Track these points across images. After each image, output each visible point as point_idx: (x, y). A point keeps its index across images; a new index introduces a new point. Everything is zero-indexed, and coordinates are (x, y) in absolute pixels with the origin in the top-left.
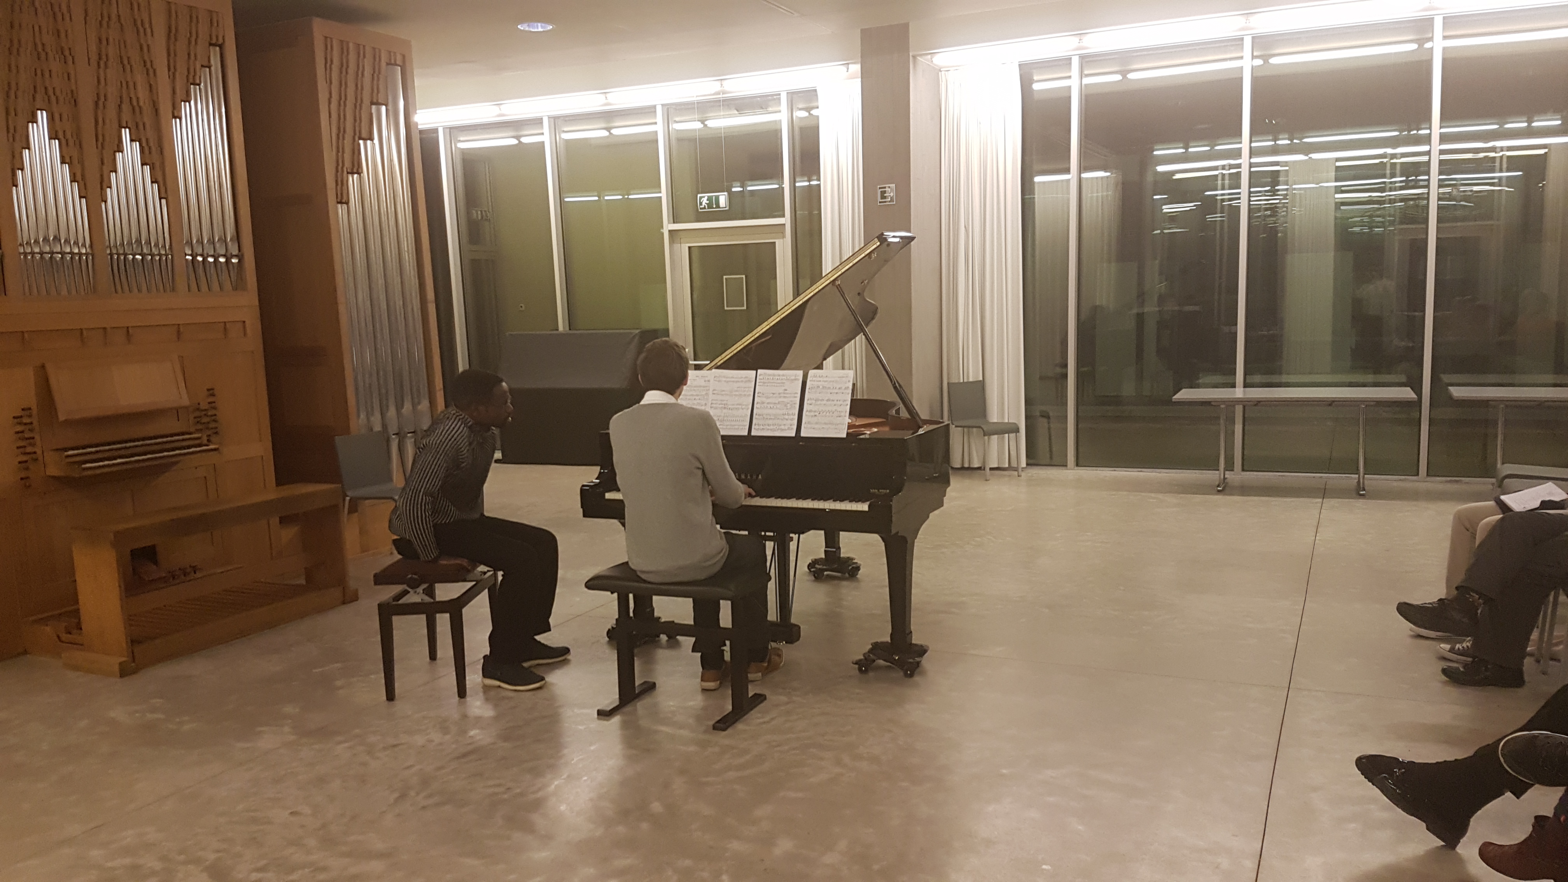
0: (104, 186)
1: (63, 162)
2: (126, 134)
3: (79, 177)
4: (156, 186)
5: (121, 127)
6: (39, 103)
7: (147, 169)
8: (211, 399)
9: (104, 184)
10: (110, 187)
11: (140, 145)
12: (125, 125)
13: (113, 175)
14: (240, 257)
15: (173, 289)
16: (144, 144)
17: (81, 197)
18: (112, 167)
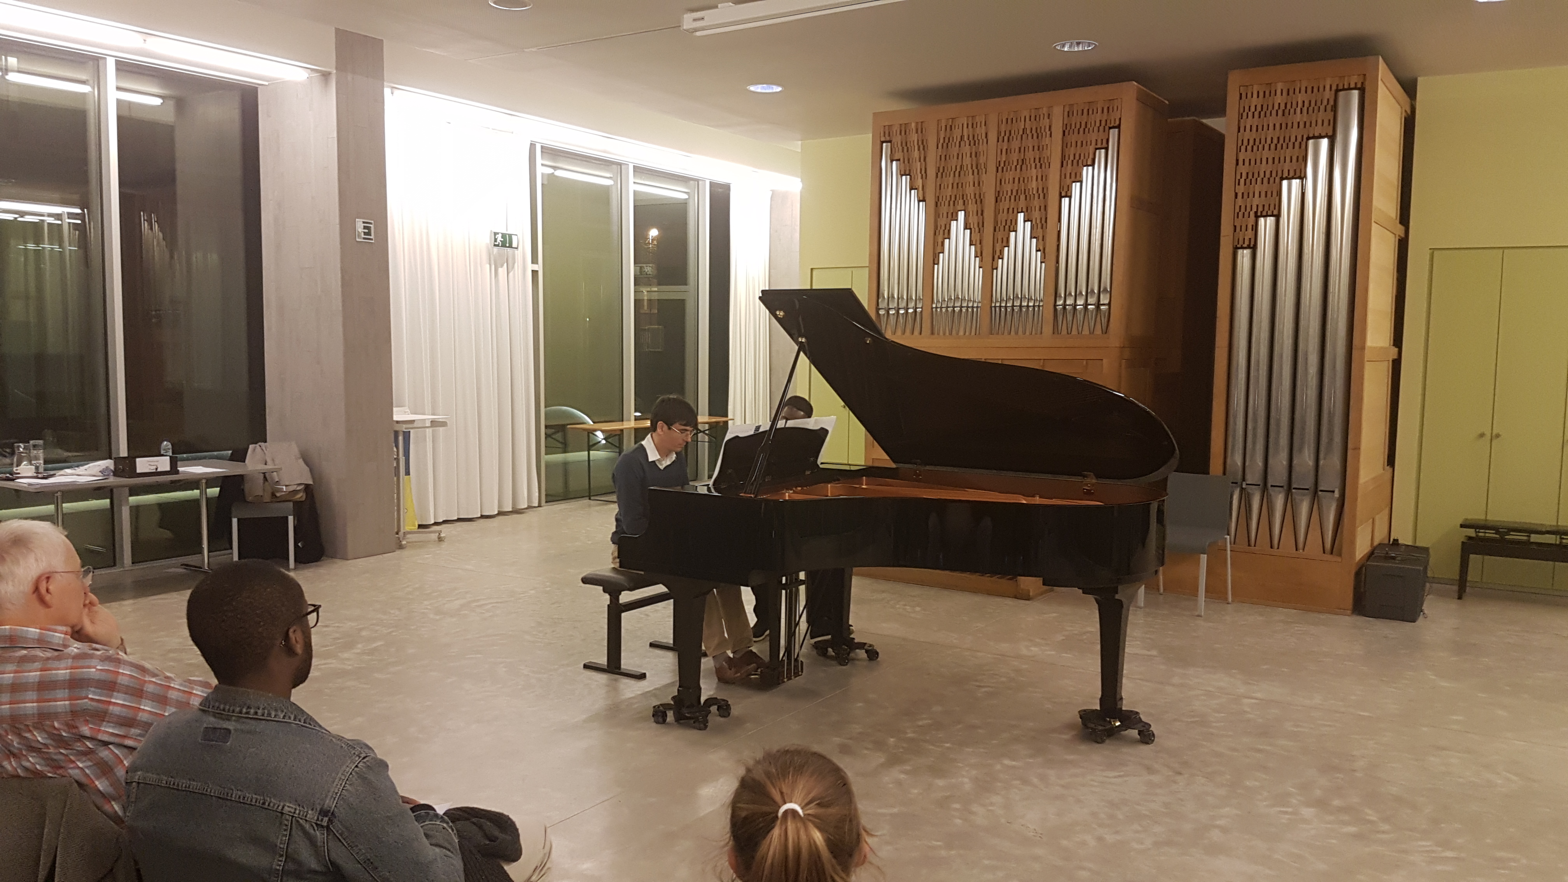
0: (996, 257)
1: (971, 245)
2: (1021, 216)
4: (1039, 253)
5: (1017, 213)
6: (961, 206)
7: (1034, 241)
9: (998, 255)
10: (1002, 259)
11: (1031, 224)
12: (1020, 210)
13: (1007, 249)
14: (1112, 301)
15: (1043, 332)
16: (1034, 222)
17: (980, 267)
18: (1004, 244)
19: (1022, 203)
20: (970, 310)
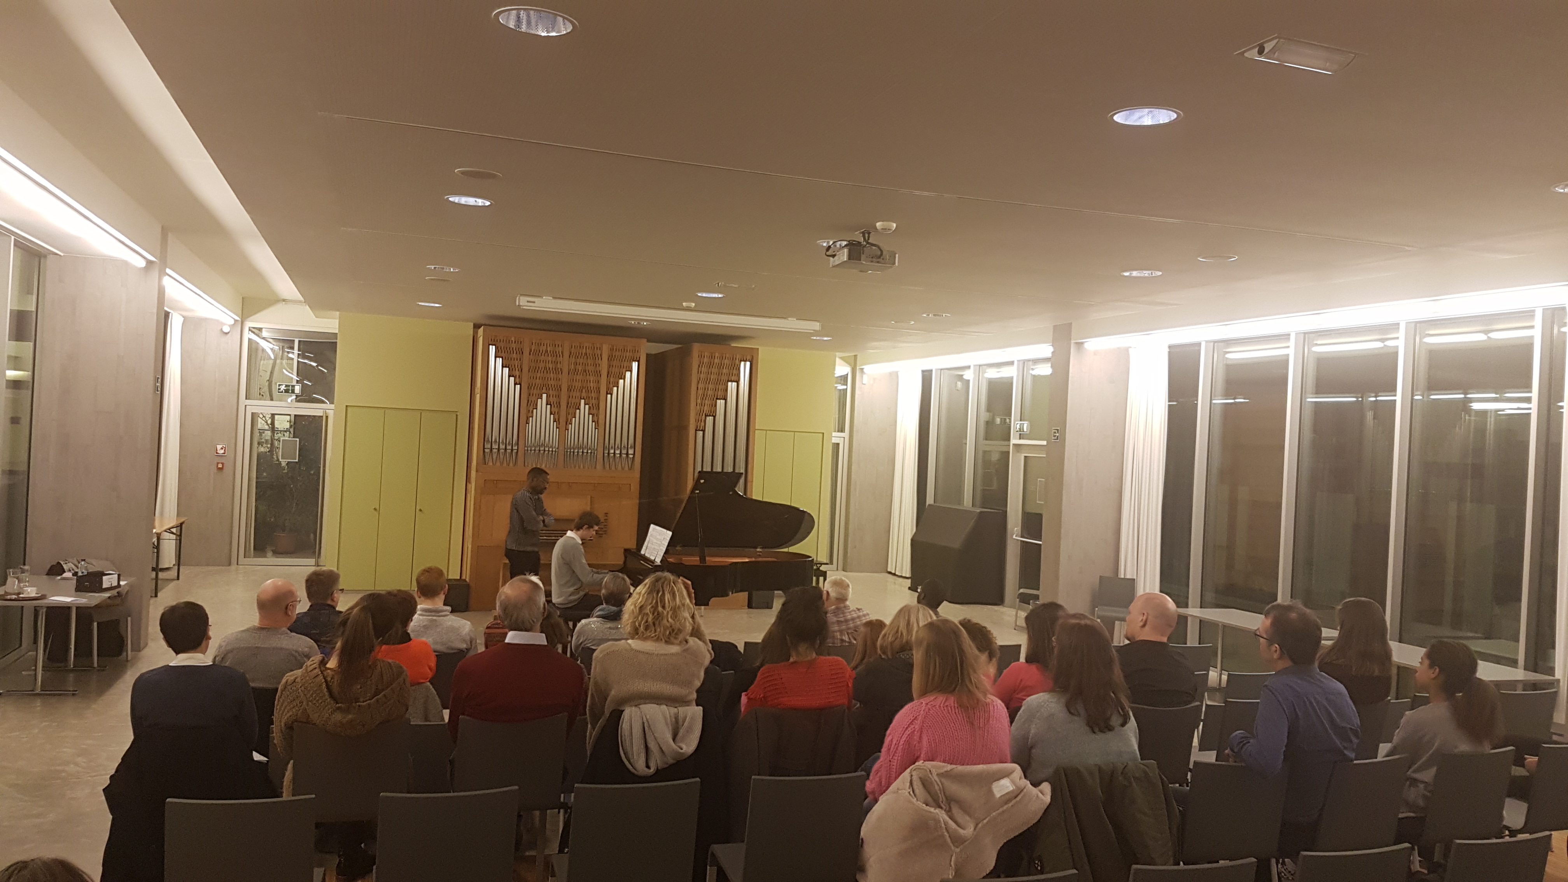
0: (568, 423)
1: (551, 413)
2: (583, 401)
3: (557, 420)
4: (594, 423)
5: (581, 399)
6: (544, 391)
7: (591, 416)
8: (606, 518)
9: (568, 422)
10: (571, 424)
11: (589, 406)
12: (583, 398)
13: (574, 419)
14: (634, 454)
15: (595, 468)
16: (591, 406)
17: (557, 428)
18: (573, 416)
19: (584, 394)
20: (551, 452)
